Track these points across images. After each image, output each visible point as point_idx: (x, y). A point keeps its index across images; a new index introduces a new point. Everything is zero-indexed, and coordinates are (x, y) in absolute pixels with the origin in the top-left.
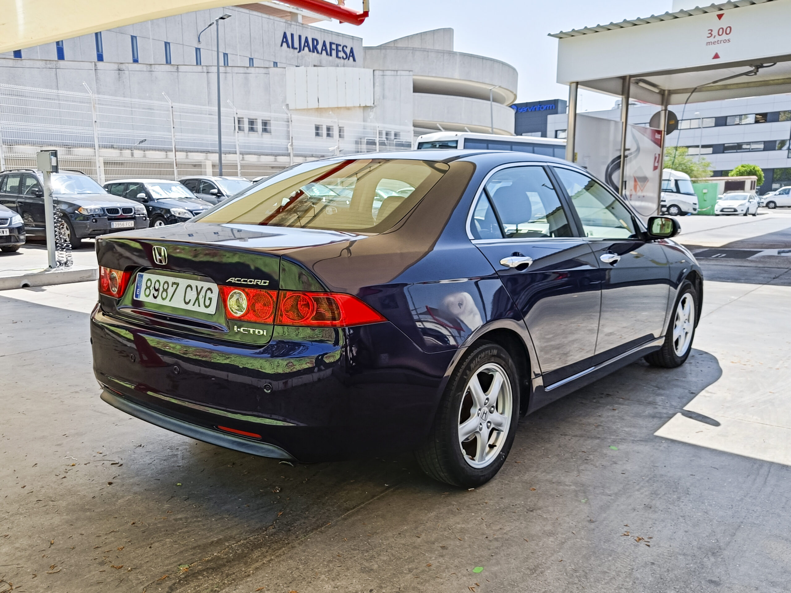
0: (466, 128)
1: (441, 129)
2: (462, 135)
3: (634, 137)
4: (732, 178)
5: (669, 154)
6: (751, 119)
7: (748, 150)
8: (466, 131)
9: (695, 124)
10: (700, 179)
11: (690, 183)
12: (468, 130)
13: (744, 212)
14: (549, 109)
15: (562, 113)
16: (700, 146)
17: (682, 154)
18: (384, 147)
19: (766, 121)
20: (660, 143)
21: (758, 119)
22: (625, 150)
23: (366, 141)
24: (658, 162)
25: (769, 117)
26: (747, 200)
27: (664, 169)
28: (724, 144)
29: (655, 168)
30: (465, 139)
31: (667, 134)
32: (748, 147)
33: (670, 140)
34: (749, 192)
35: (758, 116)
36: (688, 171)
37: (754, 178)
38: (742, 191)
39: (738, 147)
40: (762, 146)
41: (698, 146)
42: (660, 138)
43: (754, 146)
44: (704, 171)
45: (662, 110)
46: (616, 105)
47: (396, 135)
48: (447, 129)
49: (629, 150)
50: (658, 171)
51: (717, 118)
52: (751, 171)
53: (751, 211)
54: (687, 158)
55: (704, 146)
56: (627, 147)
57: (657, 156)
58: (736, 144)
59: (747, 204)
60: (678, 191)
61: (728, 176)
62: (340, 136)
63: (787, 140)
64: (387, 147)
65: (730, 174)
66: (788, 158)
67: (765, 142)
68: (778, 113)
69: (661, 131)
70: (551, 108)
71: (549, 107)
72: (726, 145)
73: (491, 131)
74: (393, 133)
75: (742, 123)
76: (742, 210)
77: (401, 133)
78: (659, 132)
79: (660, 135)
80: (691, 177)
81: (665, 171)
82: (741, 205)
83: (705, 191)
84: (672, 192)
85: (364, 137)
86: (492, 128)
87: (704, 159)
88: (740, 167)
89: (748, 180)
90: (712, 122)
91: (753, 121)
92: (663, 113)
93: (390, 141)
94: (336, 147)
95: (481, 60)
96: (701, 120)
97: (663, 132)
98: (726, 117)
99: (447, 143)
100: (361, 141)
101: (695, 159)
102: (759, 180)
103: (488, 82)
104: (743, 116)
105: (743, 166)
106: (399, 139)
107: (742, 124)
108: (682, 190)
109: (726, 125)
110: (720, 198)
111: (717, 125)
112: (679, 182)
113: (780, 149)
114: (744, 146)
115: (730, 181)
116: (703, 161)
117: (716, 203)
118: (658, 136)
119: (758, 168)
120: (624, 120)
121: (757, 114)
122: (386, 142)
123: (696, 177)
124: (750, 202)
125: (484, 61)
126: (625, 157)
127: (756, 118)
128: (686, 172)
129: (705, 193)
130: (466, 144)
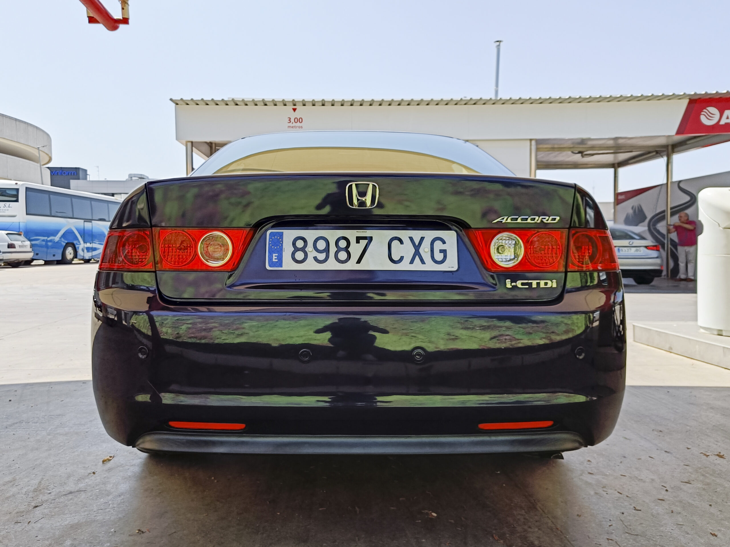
2: (23, 185)
8: (26, 181)
12: (28, 181)
14: (71, 174)
15: (83, 179)
30: (26, 188)
46: (129, 177)
70: (73, 174)
71: (71, 173)
95: (14, 122)
99: (6, 191)
103: (22, 142)
125: (17, 123)
130: (27, 192)
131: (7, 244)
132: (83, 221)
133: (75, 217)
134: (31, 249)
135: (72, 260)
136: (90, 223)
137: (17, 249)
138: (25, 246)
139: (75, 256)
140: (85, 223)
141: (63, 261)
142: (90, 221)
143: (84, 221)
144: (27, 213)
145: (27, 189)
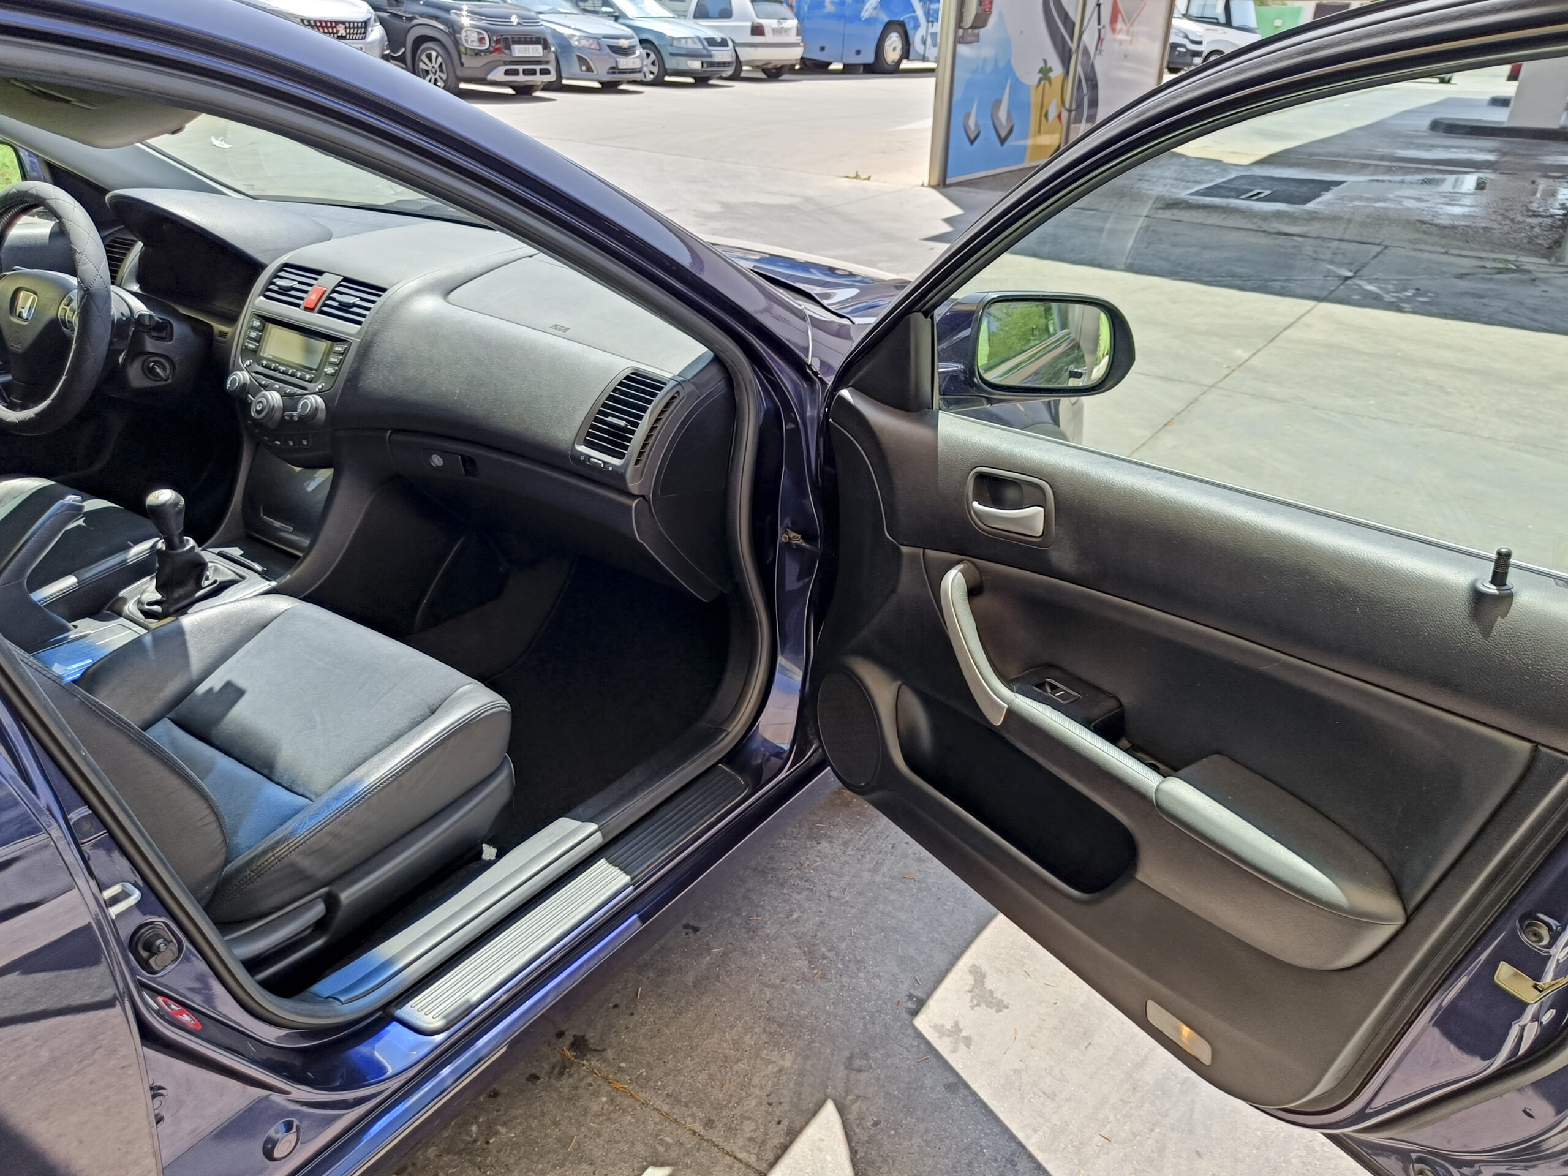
83: (1277, 22)
84: (1218, 24)
112: (1233, 5)
131: (749, 24)
134: (800, 38)
135: (899, 62)
137: (769, 38)
138: (786, 31)
139: (906, 54)
141: (877, 68)
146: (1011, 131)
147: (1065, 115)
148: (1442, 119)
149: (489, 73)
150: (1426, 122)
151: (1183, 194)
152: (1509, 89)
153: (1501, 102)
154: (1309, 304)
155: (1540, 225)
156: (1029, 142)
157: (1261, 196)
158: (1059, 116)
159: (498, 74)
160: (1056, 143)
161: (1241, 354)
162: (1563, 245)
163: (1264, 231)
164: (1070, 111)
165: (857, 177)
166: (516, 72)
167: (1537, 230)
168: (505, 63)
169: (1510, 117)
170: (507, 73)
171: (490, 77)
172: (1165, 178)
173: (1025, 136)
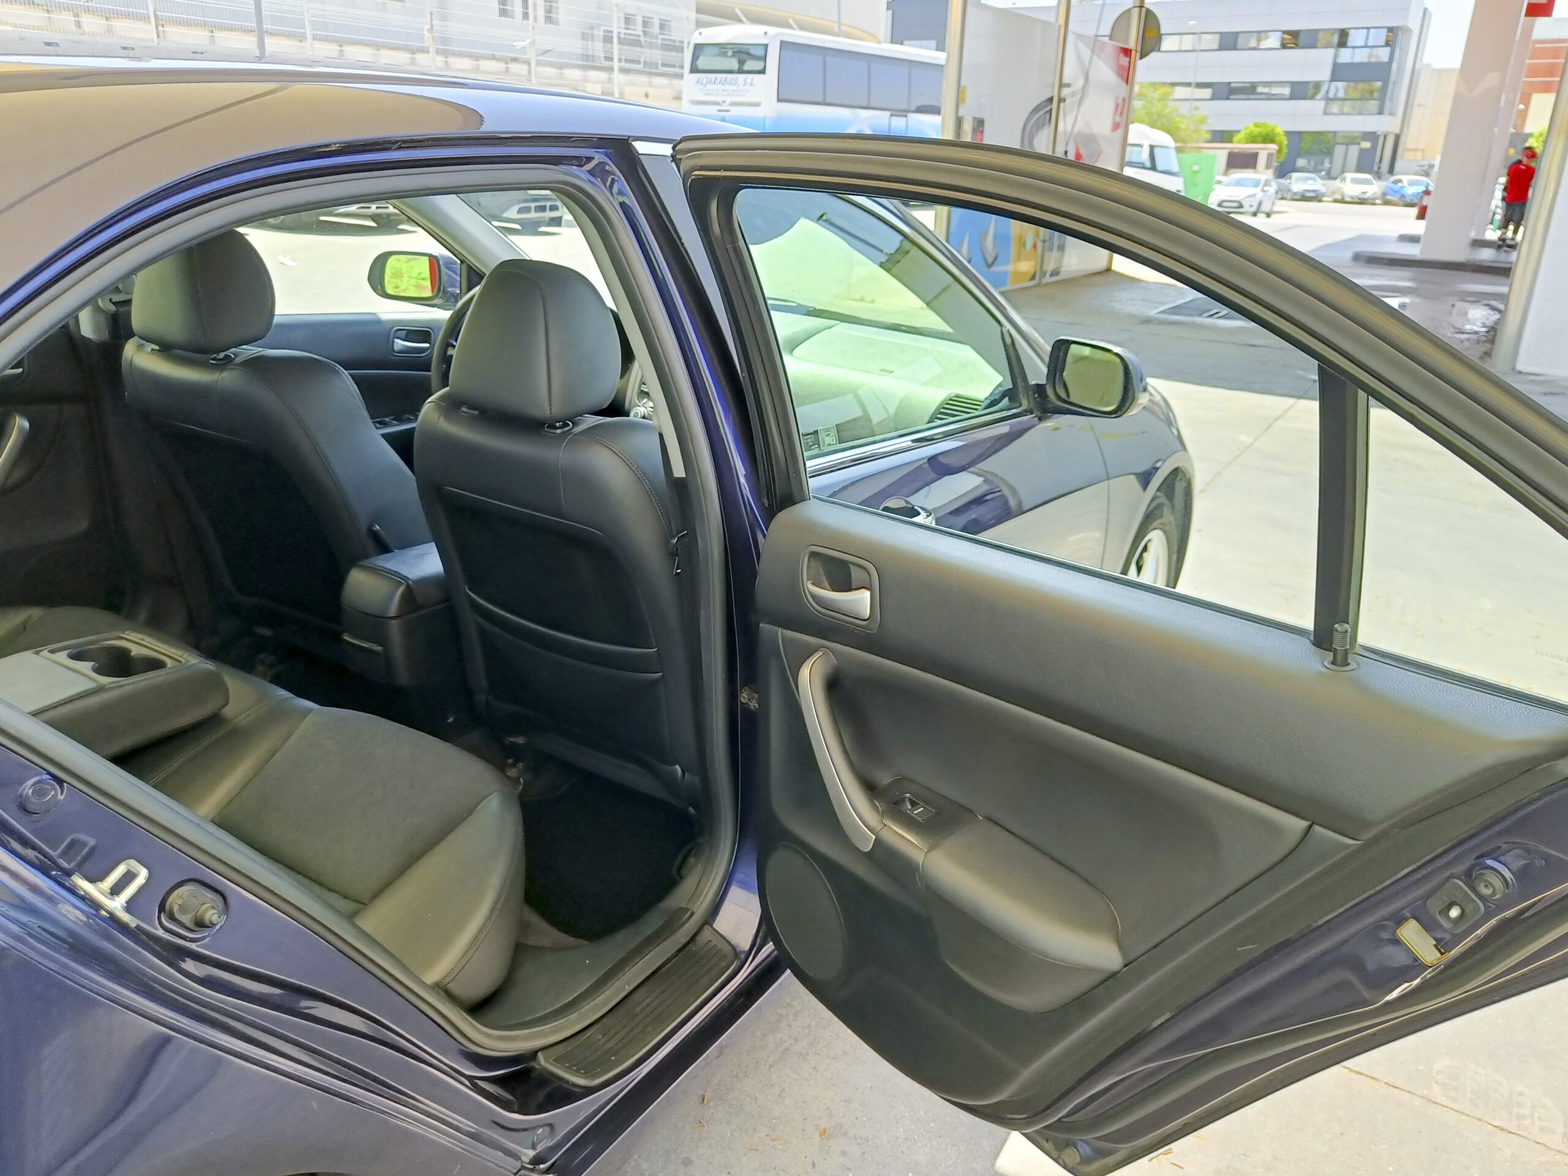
0: (791, 21)
1: (744, 19)
2: (778, 34)
3: (1079, 58)
4: (1239, 145)
5: (1142, 96)
6: (1274, 41)
7: (1265, 96)
8: (790, 27)
9: (1188, 42)
10: (1189, 145)
11: (1173, 153)
12: (795, 26)
13: (1253, 209)
16: (1193, 85)
17: (1164, 98)
18: (638, 49)
19: (1297, 46)
20: (1126, 75)
21: (1286, 42)
22: (1062, 85)
23: (602, 34)
24: (1121, 114)
25: (1302, 40)
26: (1259, 188)
27: (1133, 123)
28: (1230, 83)
29: (1116, 126)
30: (782, 42)
31: (1141, 58)
32: (1266, 90)
33: (1146, 69)
34: (1263, 174)
35: (1286, 36)
36: (1170, 130)
37: (1273, 147)
38: (1252, 171)
39: (1249, 91)
40: (1286, 91)
41: (1189, 85)
42: (1127, 64)
43: (1276, 90)
44: (1196, 131)
45: (1134, 7)
47: (663, 26)
48: (755, 20)
49: (1068, 85)
50: (1120, 132)
51: (1223, 35)
52: (1267, 135)
53: (1266, 207)
54: (1171, 104)
55: (1201, 85)
56: (1065, 81)
57: (1120, 101)
58: (1248, 85)
59: (1260, 195)
60: (1153, 168)
61: (1231, 142)
62: (549, 19)
63: (1324, 81)
64: (644, 50)
65: (1235, 139)
66: (1325, 113)
67: (1293, 84)
68: (1315, 32)
69: (1131, 50)
72: (1233, 85)
73: (836, 29)
74: (656, 22)
75: (1262, 47)
76: (1251, 206)
77: (673, 24)
78: (1127, 52)
79: (1127, 59)
80: (1176, 141)
81: (1134, 128)
82: (1250, 196)
83: (1196, 168)
84: (1144, 168)
85: (599, 26)
86: (839, 22)
87: (1197, 109)
88: (1252, 127)
89: (1264, 151)
90: (1212, 41)
91: (1277, 44)
92: (1136, 11)
93: (650, 38)
94: (529, 41)
96: (1197, 36)
97: (1133, 53)
98: (1238, 33)
99: (747, 48)
100: (593, 35)
101: (1184, 108)
102: (1279, 151)
104: (1263, 35)
105: (1256, 125)
106: (670, 35)
107: (1261, 49)
108: (1160, 166)
109: (1235, 48)
110: (1219, 182)
111: (1221, 48)
112: (1157, 151)
113: (1312, 98)
114: (1260, 89)
115: (1235, 151)
116: (1197, 113)
117: (1211, 190)
118: (1124, 61)
119: (1279, 130)
120: (1062, 21)
121: (1285, 32)
122: (642, 39)
123: (1183, 141)
124: (1264, 191)
126: (1061, 100)
127: (1283, 39)
128: (1168, 132)
129: (1196, 172)
130: (782, 52)
132: (888, 114)
133: (872, 105)
136: (904, 119)
140: (893, 118)
142: (904, 114)
143: (892, 115)
144: (780, 97)
145: (783, 44)
146: (996, 258)
147: (1040, 245)
148: (1362, 252)
149: (505, 211)
150: (1348, 255)
151: (1153, 313)
152: (1418, 228)
153: (1414, 239)
154: (1290, 401)
155: (1468, 340)
156: (1010, 268)
157: (1220, 315)
158: (1035, 246)
159: (512, 213)
160: (1032, 271)
161: (1245, 439)
162: (1493, 355)
163: (1234, 343)
164: (1044, 241)
165: (862, 300)
166: (527, 210)
167: (1466, 343)
168: (520, 202)
169: (1422, 252)
170: (520, 211)
171: (505, 215)
172: (1133, 300)
173: (1007, 262)
